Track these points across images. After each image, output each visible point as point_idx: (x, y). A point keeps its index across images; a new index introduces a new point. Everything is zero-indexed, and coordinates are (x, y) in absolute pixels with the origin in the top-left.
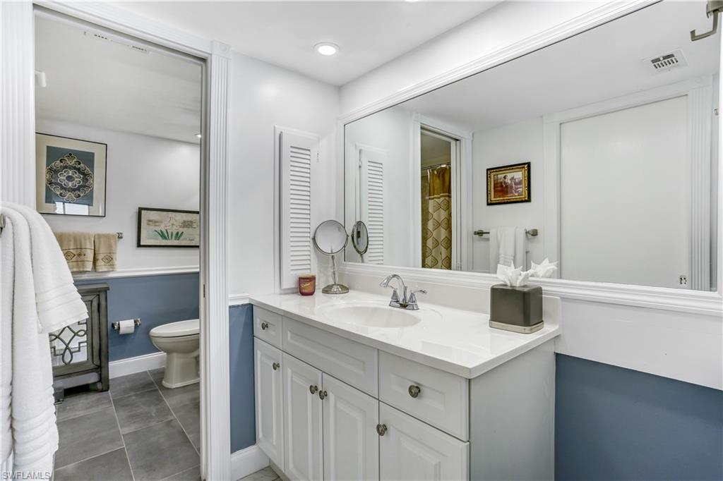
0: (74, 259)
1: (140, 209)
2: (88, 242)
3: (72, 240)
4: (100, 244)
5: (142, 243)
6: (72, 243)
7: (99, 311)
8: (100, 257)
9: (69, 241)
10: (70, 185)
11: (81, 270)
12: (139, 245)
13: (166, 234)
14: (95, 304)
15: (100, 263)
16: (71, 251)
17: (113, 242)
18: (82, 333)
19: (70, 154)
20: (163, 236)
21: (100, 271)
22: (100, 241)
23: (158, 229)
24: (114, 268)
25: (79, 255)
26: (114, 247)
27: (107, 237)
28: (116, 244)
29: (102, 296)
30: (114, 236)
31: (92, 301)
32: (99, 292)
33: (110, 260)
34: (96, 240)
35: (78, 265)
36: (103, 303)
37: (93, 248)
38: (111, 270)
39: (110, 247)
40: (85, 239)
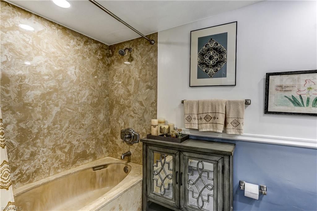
0: (211, 121)
1: (268, 75)
2: (220, 107)
3: (210, 106)
4: (229, 109)
5: (270, 110)
6: (210, 108)
7: (223, 173)
8: (230, 121)
9: (208, 106)
10: (211, 63)
11: (215, 131)
12: (266, 111)
13: (300, 101)
14: (220, 165)
15: (229, 126)
16: (209, 114)
17: (240, 107)
18: (210, 187)
19: (211, 39)
20: (295, 102)
21: (229, 133)
22: (230, 107)
23: (289, 95)
24: (240, 132)
25: (215, 118)
26: (241, 112)
27: (236, 103)
28: (243, 110)
29: (226, 160)
30: (241, 102)
31: (218, 162)
32: (224, 155)
33: (237, 124)
34: (227, 106)
35: (213, 126)
36: (227, 166)
37: (224, 113)
38: (238, 133)
39: (238, 112)
40: (219, 105)
